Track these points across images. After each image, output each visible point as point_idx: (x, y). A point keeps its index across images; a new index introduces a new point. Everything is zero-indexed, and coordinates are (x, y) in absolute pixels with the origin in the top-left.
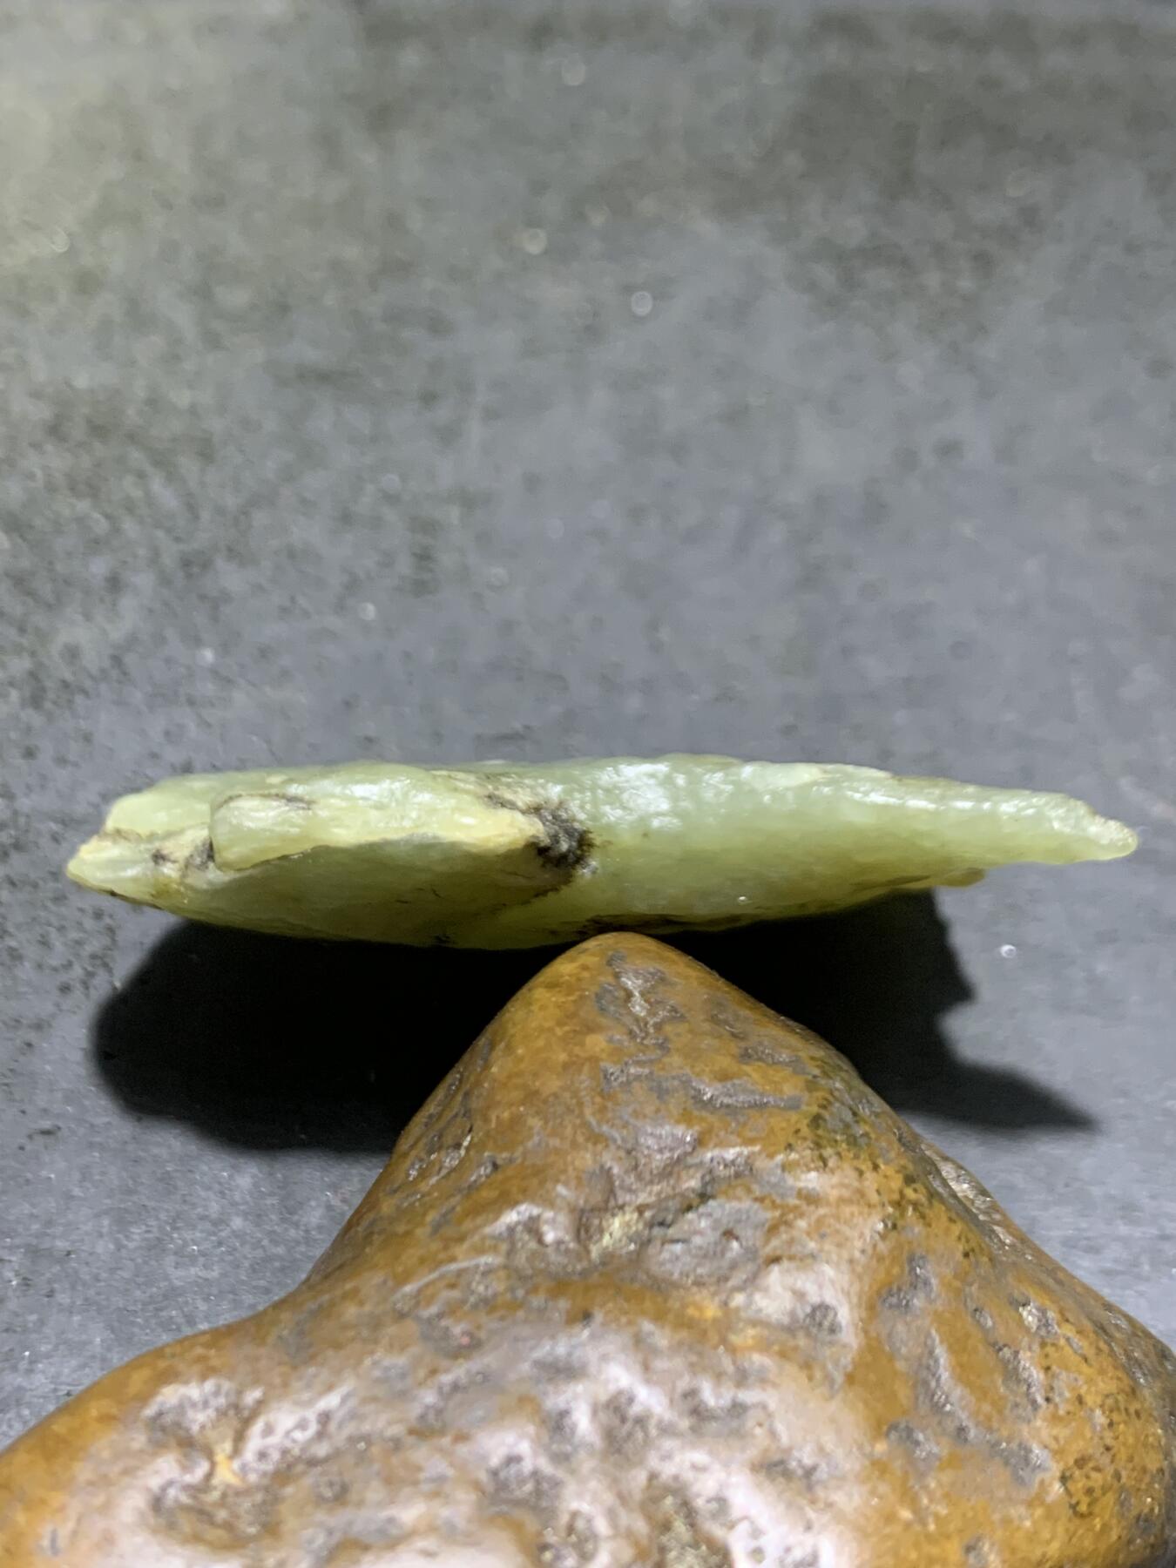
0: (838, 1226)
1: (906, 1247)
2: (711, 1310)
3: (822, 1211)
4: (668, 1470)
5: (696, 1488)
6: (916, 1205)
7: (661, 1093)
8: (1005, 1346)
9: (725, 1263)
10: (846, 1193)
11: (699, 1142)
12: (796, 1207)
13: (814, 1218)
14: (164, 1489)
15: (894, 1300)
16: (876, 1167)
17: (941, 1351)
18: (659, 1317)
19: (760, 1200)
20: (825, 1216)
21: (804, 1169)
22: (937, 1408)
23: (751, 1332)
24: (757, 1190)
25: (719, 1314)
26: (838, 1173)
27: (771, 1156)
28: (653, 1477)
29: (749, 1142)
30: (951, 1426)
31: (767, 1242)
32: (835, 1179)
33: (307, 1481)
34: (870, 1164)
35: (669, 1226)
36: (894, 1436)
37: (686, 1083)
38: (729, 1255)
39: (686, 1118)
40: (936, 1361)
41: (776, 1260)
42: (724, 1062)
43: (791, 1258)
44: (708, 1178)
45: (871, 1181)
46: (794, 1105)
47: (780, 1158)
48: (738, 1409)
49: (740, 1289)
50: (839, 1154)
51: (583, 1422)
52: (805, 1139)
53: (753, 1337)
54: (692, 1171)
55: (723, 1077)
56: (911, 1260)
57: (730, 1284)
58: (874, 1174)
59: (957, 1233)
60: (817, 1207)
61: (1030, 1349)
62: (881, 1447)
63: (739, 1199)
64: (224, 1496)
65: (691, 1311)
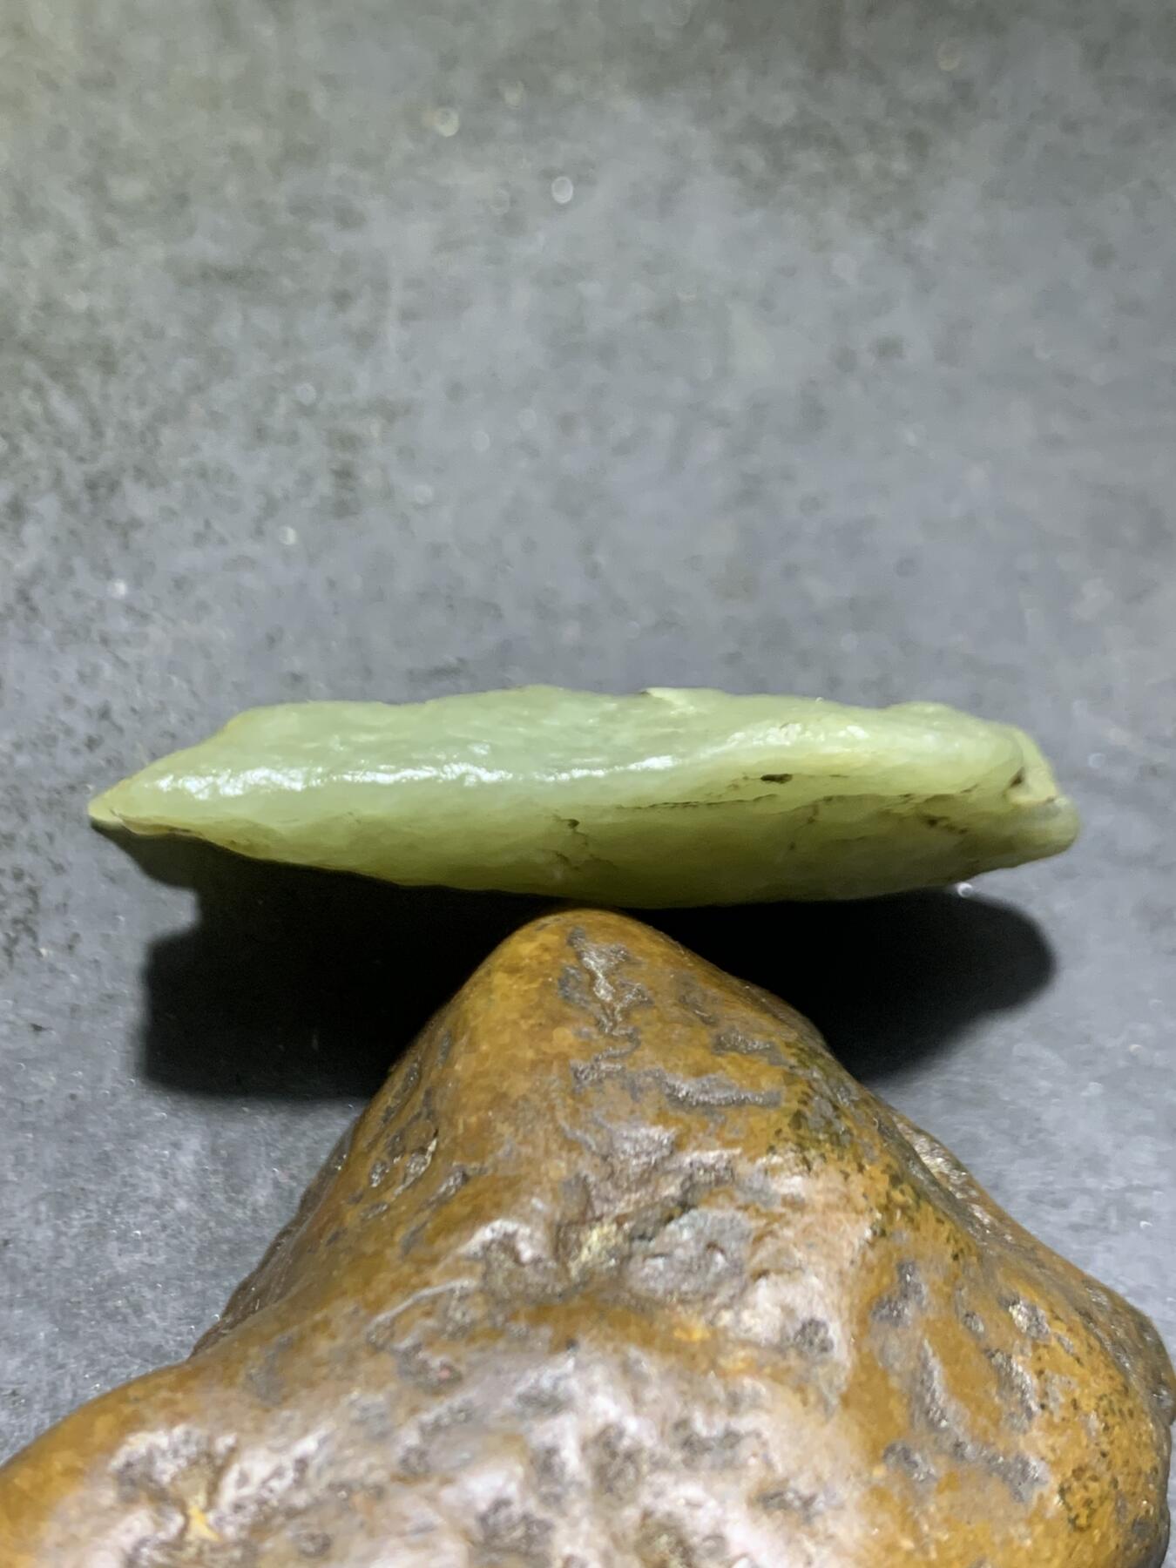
0: (824, 1234)
1: (895, 1256)
2: (699, 1332)
3: (807, 1219)
4: (662, 1507)
5: (689, 1525)
6: (904, 1208)
7: (635, 1091)
8: (997, 1351)
9: (710, 1277)
10: (833, 1198)
11: (677, 1146)
12: (782, 1216)
13: (800, 1226)
14: (136, 1549)
15: (885, 1312)
16: (861, 1169)
17: (935, 1364)
18: (647, 1341)
19: (745, 1208)
20: (811, 1224)
21: (788, 1174)
22: (933, 1425)
23: (741, 1354)
24: (741, 1198)
25: (708, 1335)
26: (823, 1176)
27: (752, 1160)
28: (647, 1515)
29: (729, 1144)
30: (948, 1445)
31: (753, 1254)
32: (820, 1185)
33: (288, 1534)
34: (855, 1166)
35: (650, 1239)
36: (892, 1459)
37: (659, 1080)
38: (713, 1270)
39: (662, 1118)
40: (930, 1374)
41: (763, 1274)
42: (699, 1055)
43: (780, 1272)
44: (688, 1184)
45: (858, 1183)
46: (772, 1103)
47: (762, 1161)
48: (731, 1439)
49: (727, 1307)
50: (823, 1156)
51: (572, 1459)
52: (786, 1140)
53: (743, 1360)
54: (670, 1178)
55: (698, 1072)
56: (901, 1267)
57: (716, 1302)
58: (860, 1176)
59: (945, 1235)
60: (802, 1216)
61: (1022, 1352)
62: (879, 1472)
63: (721, 1207)
64: (200, 1552)
65: (678, 1334)
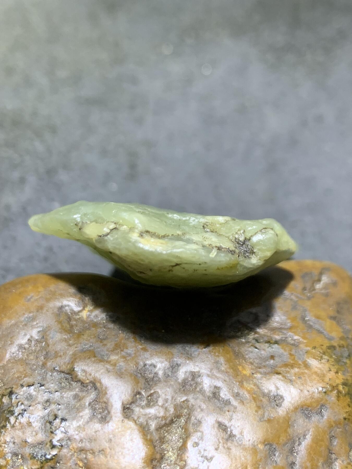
0: (307, 378)
1: (323, 401)
2: (247, 372)
3: (306, 371)
4: (192, 401)
5: (196, 413)
6: (339, 392)
7: (294, 308)
8: (334, 454)
9: (264, 364)
10: (319, 371)
11: (290, 328)
12: (300, 365)
13: (302, 371)
14: (66, 306)
15: (306, 412)
16: (337, 372)
17: (309, 437)
18: (228, 361)
19: (291, 355)
20: (306, 373)
21: (313, 357)
22: (291, 451)
23: (252, 386)
24: (293, 352)
25: (248, 375)
26: (323, 365)
27: (307, 346)
28: (187, 400)
29: (304, 338)
30: (290, 459)
31: (280, 367)
32: (320, 366)
33: (99, 330)
34: (335, 370)
35: (258, 342)
36: (267, 447)
37: (305, 310)
38: (267, 363)
39: (294, 319)
40: (305, 438)
41: (278, 373)
42: (323, 314)
43: (284, 376)
44: (284, 338)
45: (331, 375)
46: (330, 339)
47: (308, 348)
48: (227, 403)
49: (261, 373)
50: (328, 361)
52: (322, 349)
53: (251, 388)
54: (281, 333)
55: (318, 317)
56: (322, 405)
57: (260, 370)
58: (334, 374)
59: (347, 410)
60: (306, 369)
61: (343, 461)
62: (261, 447)
63: (285, 350)
65: (240, 368)
